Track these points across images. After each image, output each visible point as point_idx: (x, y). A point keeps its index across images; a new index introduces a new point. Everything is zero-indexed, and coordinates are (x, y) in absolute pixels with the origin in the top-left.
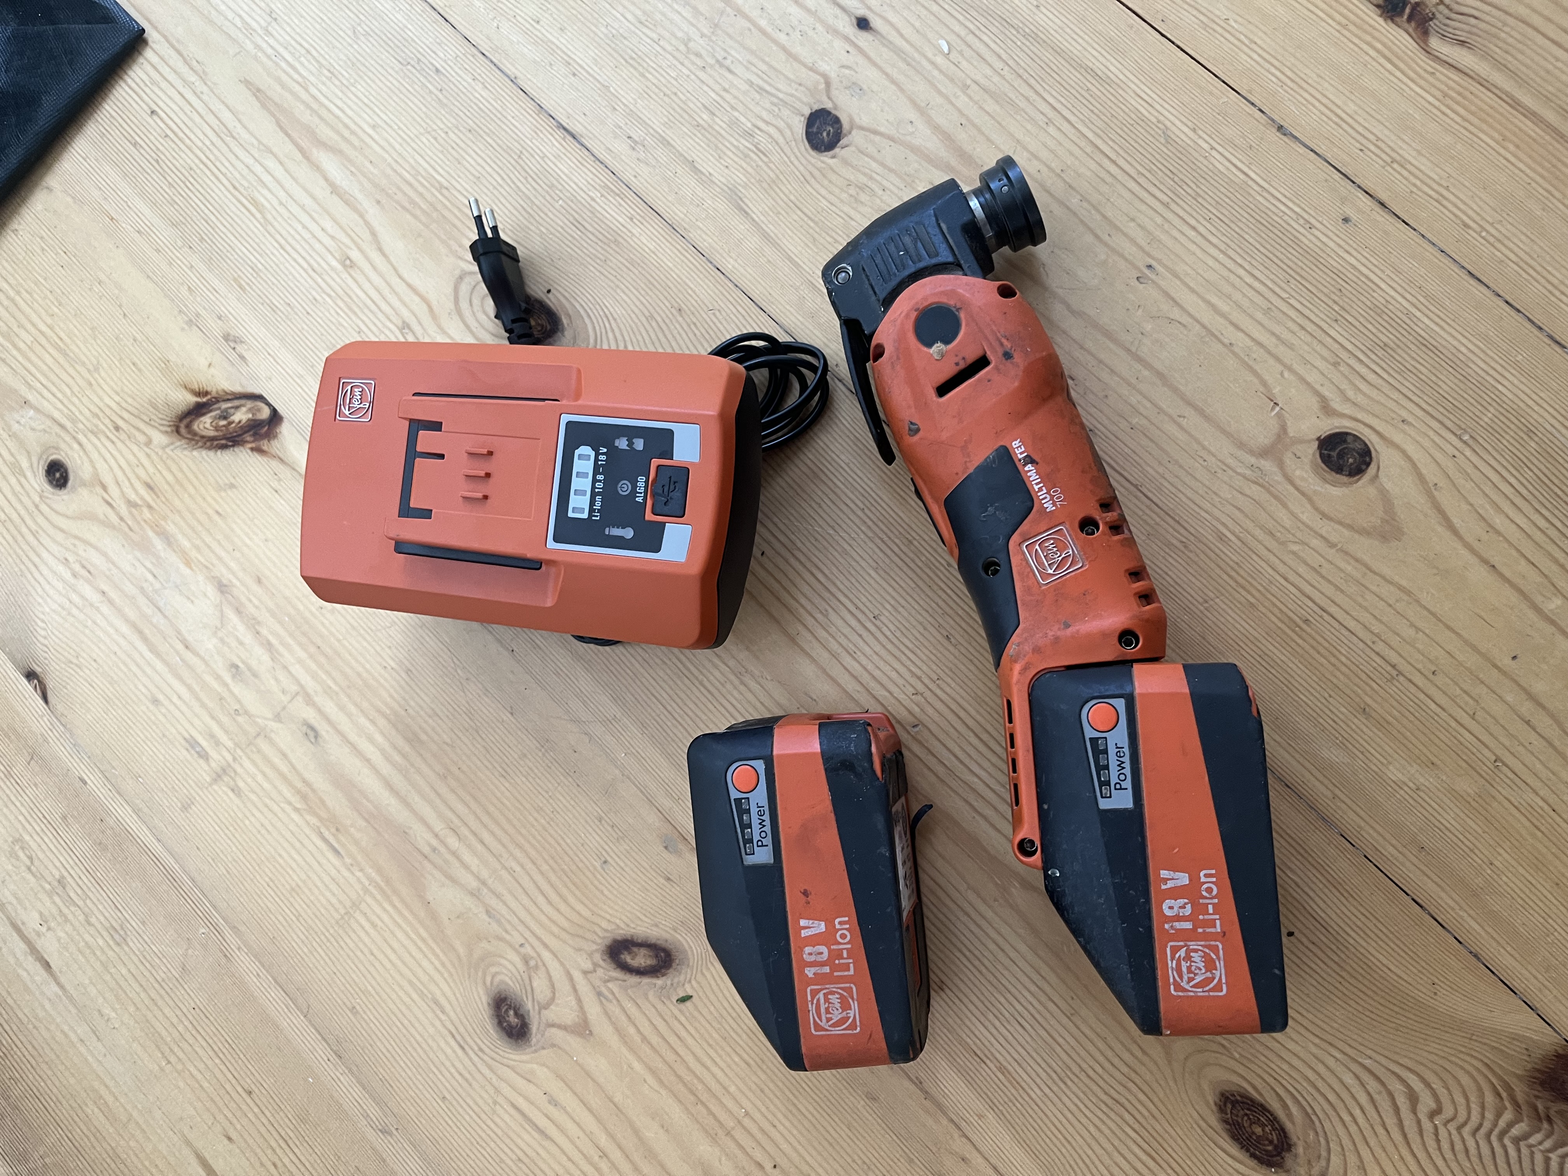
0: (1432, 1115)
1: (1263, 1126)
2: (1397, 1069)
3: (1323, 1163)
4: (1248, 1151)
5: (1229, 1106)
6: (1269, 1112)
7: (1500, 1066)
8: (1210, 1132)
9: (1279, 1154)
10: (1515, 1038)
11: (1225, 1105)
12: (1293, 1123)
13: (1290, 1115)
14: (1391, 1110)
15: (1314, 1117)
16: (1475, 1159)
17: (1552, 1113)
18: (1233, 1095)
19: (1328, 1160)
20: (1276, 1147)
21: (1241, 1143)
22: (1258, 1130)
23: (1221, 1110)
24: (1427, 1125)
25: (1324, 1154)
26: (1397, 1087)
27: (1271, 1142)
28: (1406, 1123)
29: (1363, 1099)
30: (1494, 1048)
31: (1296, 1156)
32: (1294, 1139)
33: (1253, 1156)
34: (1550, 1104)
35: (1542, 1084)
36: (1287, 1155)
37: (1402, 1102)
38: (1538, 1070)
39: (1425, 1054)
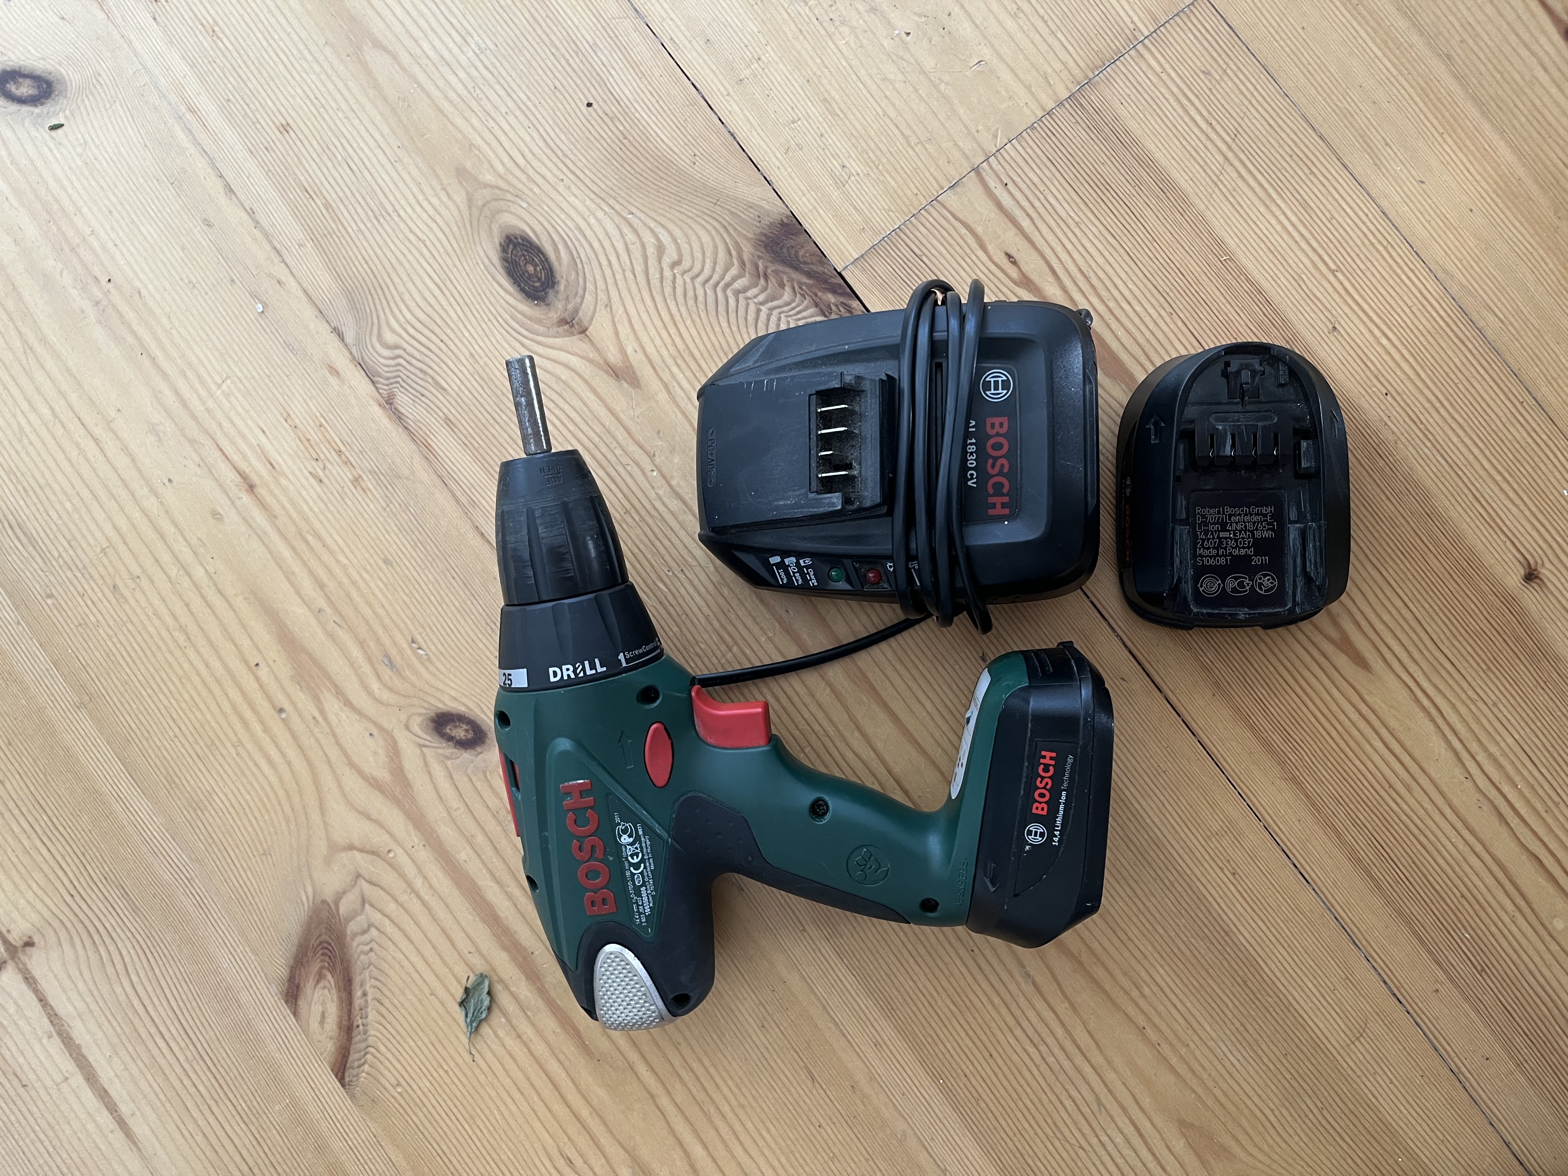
0: (674, 265)
1: (535, 266)
2: (652, 225)
3: (578, 300)
4: (519, 285)
5: (511, 247)
6: (543, 253)
7: (735, 229)
8: (492, 269)
9: (544, 290)
10: (750, 206)
11: (508, 246)
12: (560, 264)
13: (558, 257)
14: (641, 260)
15: (578, 261)
16: (701, 306)
17: (769, 271)
18: (516, 238)
19: (583, 297)
20: (543, 284)
21: (514, 279)
22: (531, 269)
23: (504, 249)
24: (667, 273)
25: (580, 292)
26: (649, 239)
27: (539, 279)
28: (651, 271)
29: (620, 246)
30: (732, 213)
31: (557, 292)
32: (558, 277)
33: (522, 290)
34: (769, 264)
35: (766, 247)
36: (551, 292)
37: (651, 251)
38: (765, 235)
39: (677, 214)
